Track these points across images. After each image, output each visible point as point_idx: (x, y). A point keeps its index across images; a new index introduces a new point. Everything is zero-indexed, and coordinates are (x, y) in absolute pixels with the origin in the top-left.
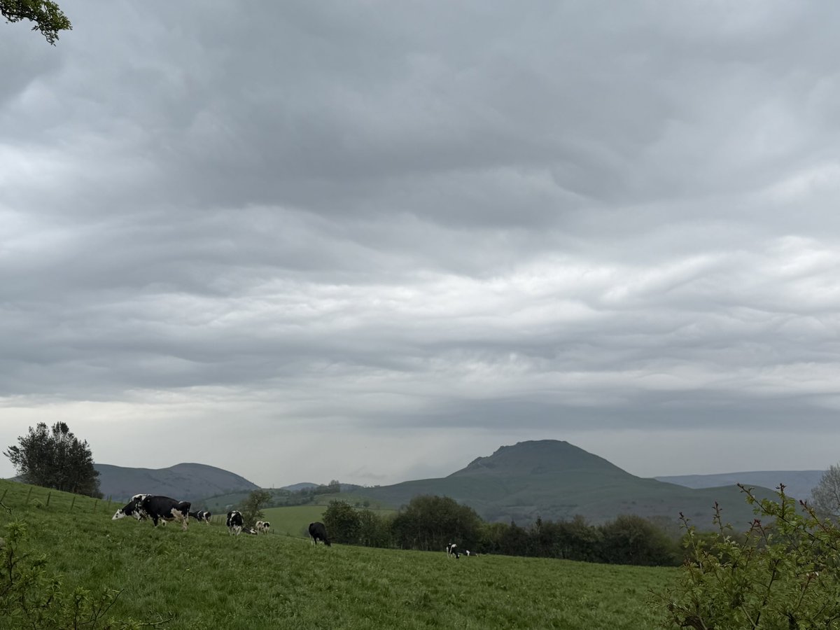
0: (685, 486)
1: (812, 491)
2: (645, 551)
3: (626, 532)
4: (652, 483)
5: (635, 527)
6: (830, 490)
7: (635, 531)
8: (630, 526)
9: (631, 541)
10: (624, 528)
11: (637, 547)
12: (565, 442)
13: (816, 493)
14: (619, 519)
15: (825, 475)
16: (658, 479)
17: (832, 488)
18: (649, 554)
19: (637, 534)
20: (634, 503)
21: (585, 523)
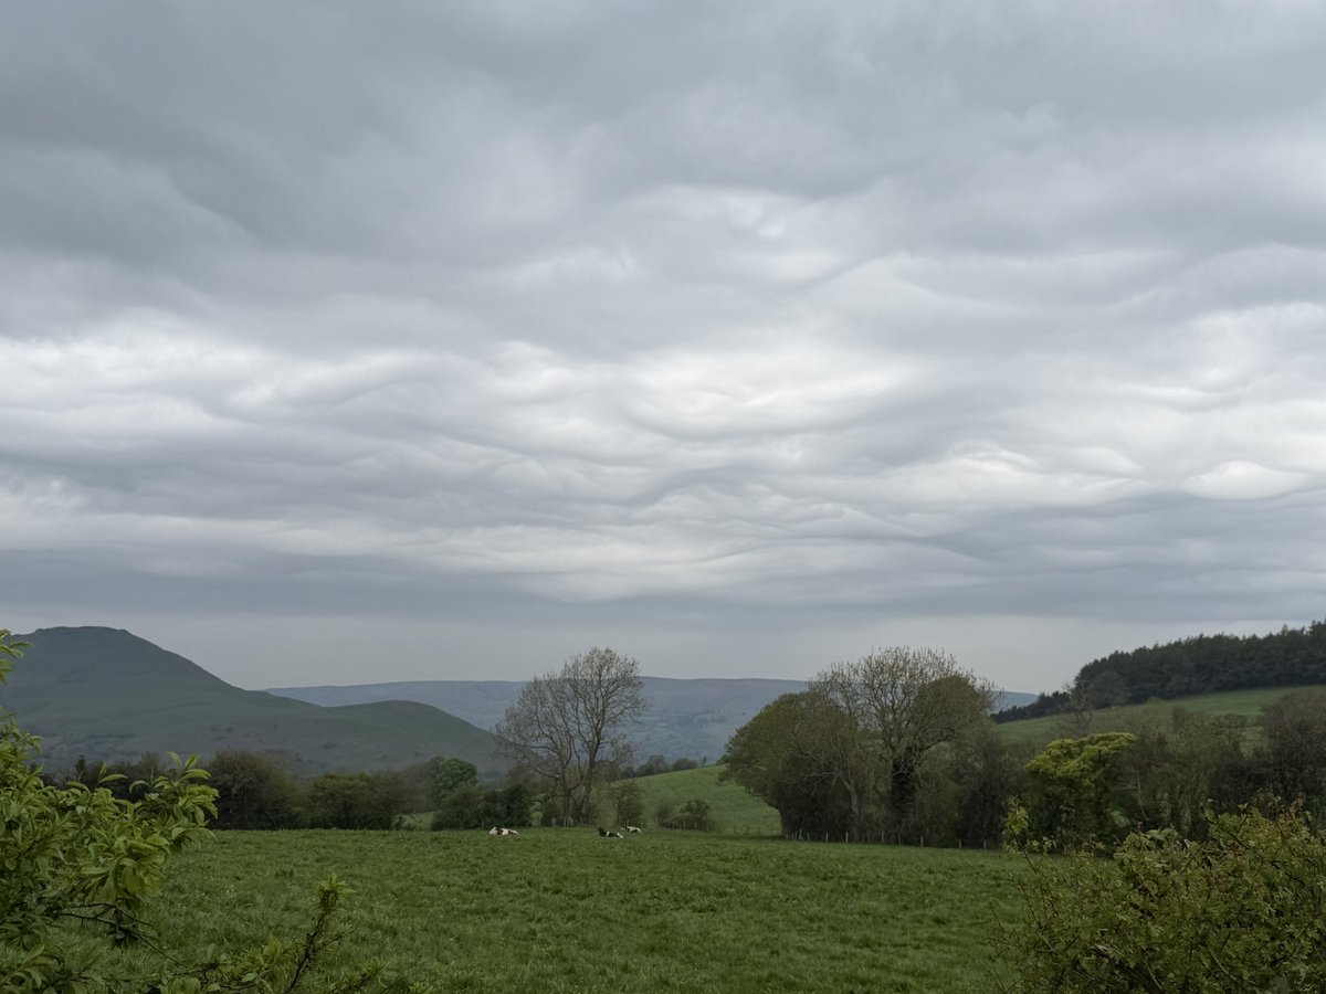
0: (313, 702)
1: (507, 711)
2: (255, 807)
3: (228, 777)
4: (261, 698)
5: (243, 769)
6: (530, 710)
7: (241, 775)
8: (235, 769)
9: (234, 791)
10: (223, 771)
11: (242, 800)
12: (123, 631)
13: (511, 715)
14: (219, 757)
15: (525, 690)
16: (271, 693)
17: (533, 707)
18: (260, 811)
19: (245, 780)
20: (229, 730)
21: (160, 764)
